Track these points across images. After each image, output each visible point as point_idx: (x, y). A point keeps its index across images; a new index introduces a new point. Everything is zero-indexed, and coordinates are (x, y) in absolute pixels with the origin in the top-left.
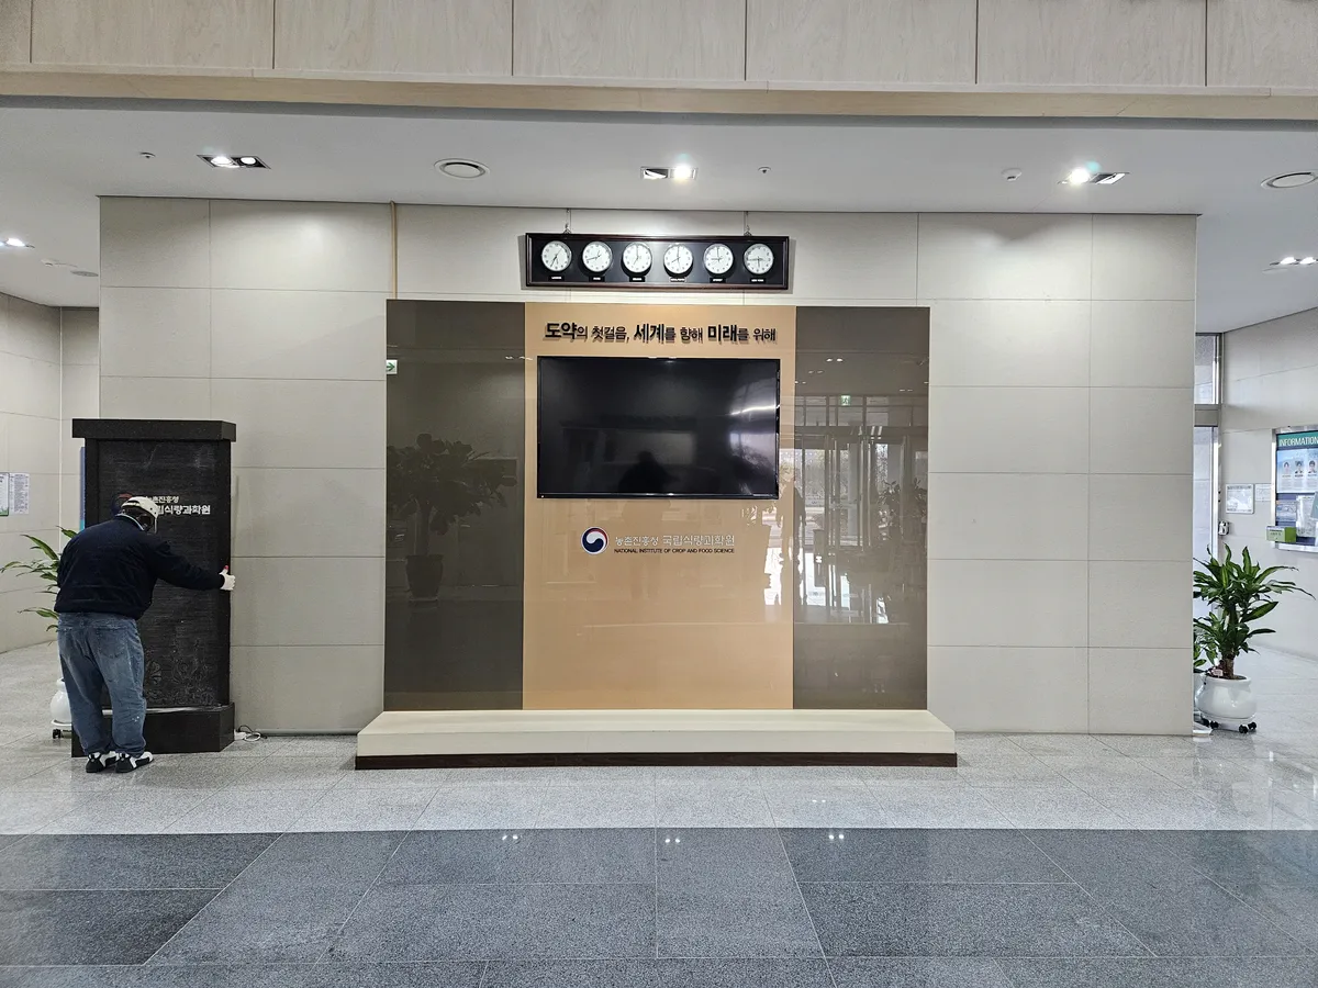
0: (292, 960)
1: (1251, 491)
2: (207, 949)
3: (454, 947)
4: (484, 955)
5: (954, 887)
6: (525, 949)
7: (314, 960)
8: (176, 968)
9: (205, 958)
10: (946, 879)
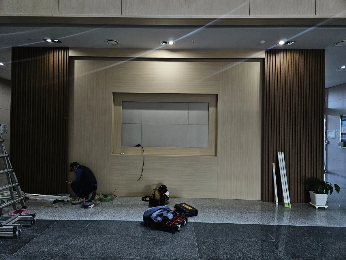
0: (53, 255)
1: (334, 132)
2: (31, 251)
3: (97, 253)
4: (105, 255)
5: (239, 241)
6: (116, 254)
7: (58, 255)
8: (21, 256)
9: (30, 253)
10: (238, 238)
